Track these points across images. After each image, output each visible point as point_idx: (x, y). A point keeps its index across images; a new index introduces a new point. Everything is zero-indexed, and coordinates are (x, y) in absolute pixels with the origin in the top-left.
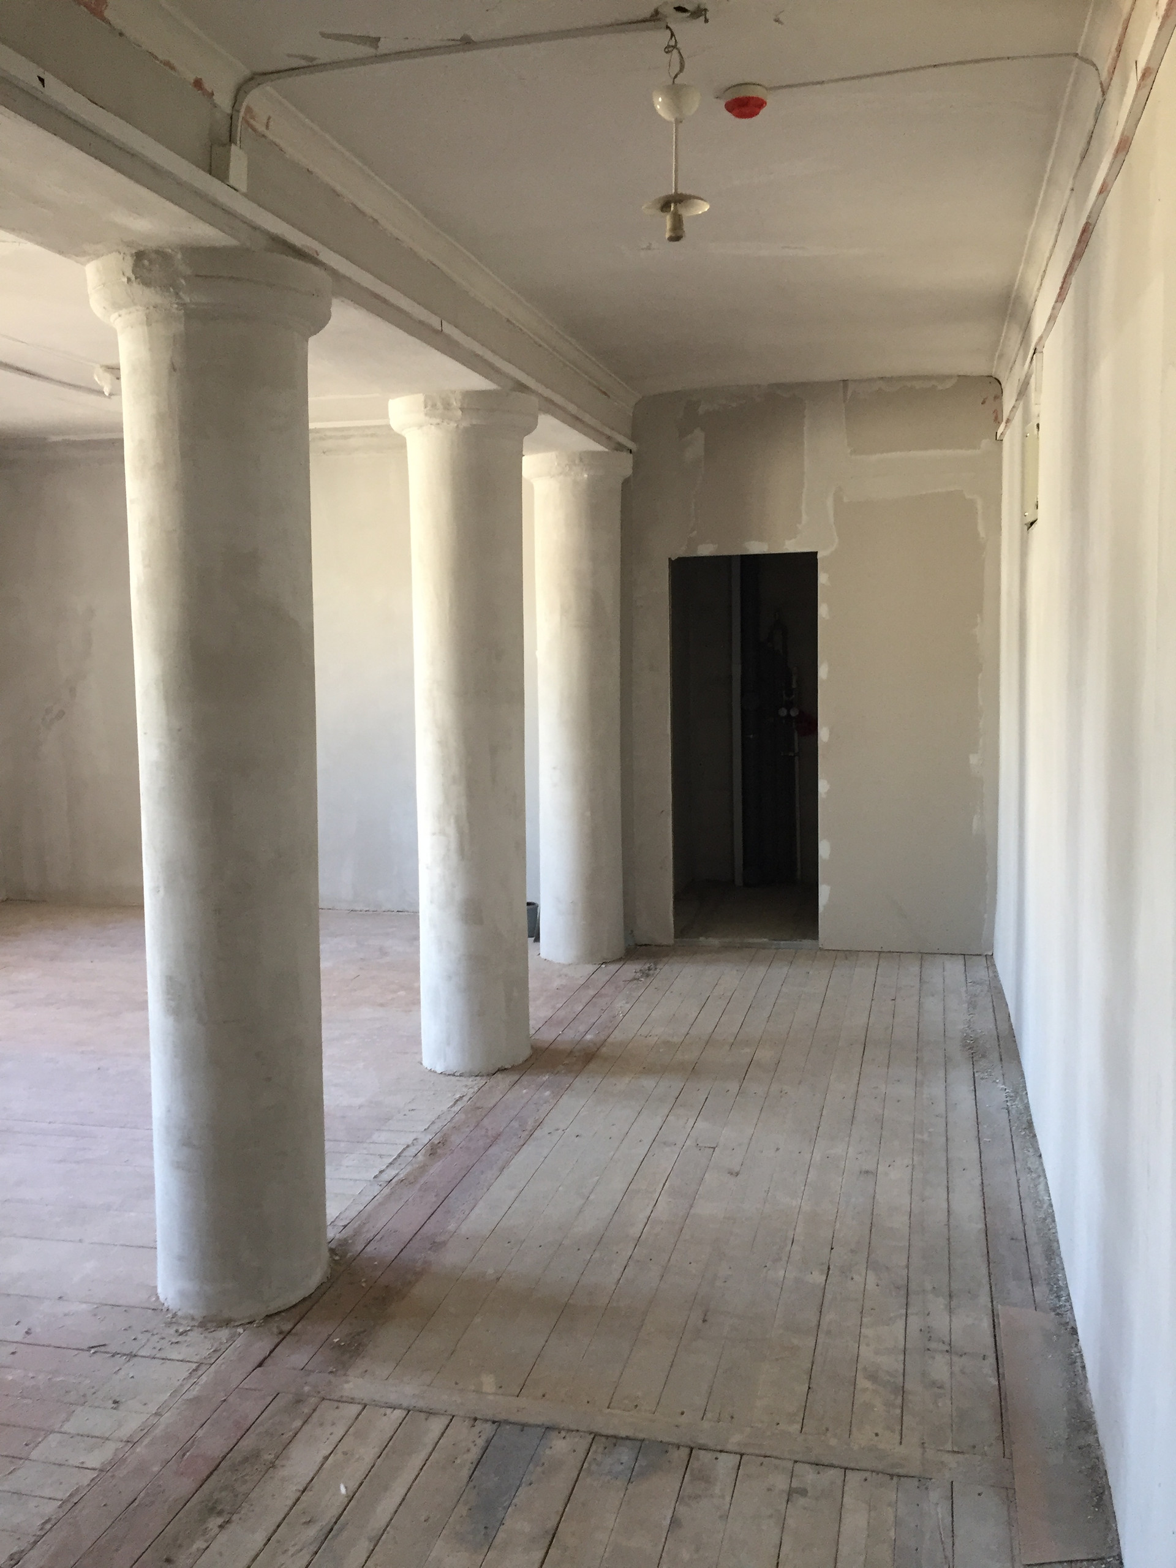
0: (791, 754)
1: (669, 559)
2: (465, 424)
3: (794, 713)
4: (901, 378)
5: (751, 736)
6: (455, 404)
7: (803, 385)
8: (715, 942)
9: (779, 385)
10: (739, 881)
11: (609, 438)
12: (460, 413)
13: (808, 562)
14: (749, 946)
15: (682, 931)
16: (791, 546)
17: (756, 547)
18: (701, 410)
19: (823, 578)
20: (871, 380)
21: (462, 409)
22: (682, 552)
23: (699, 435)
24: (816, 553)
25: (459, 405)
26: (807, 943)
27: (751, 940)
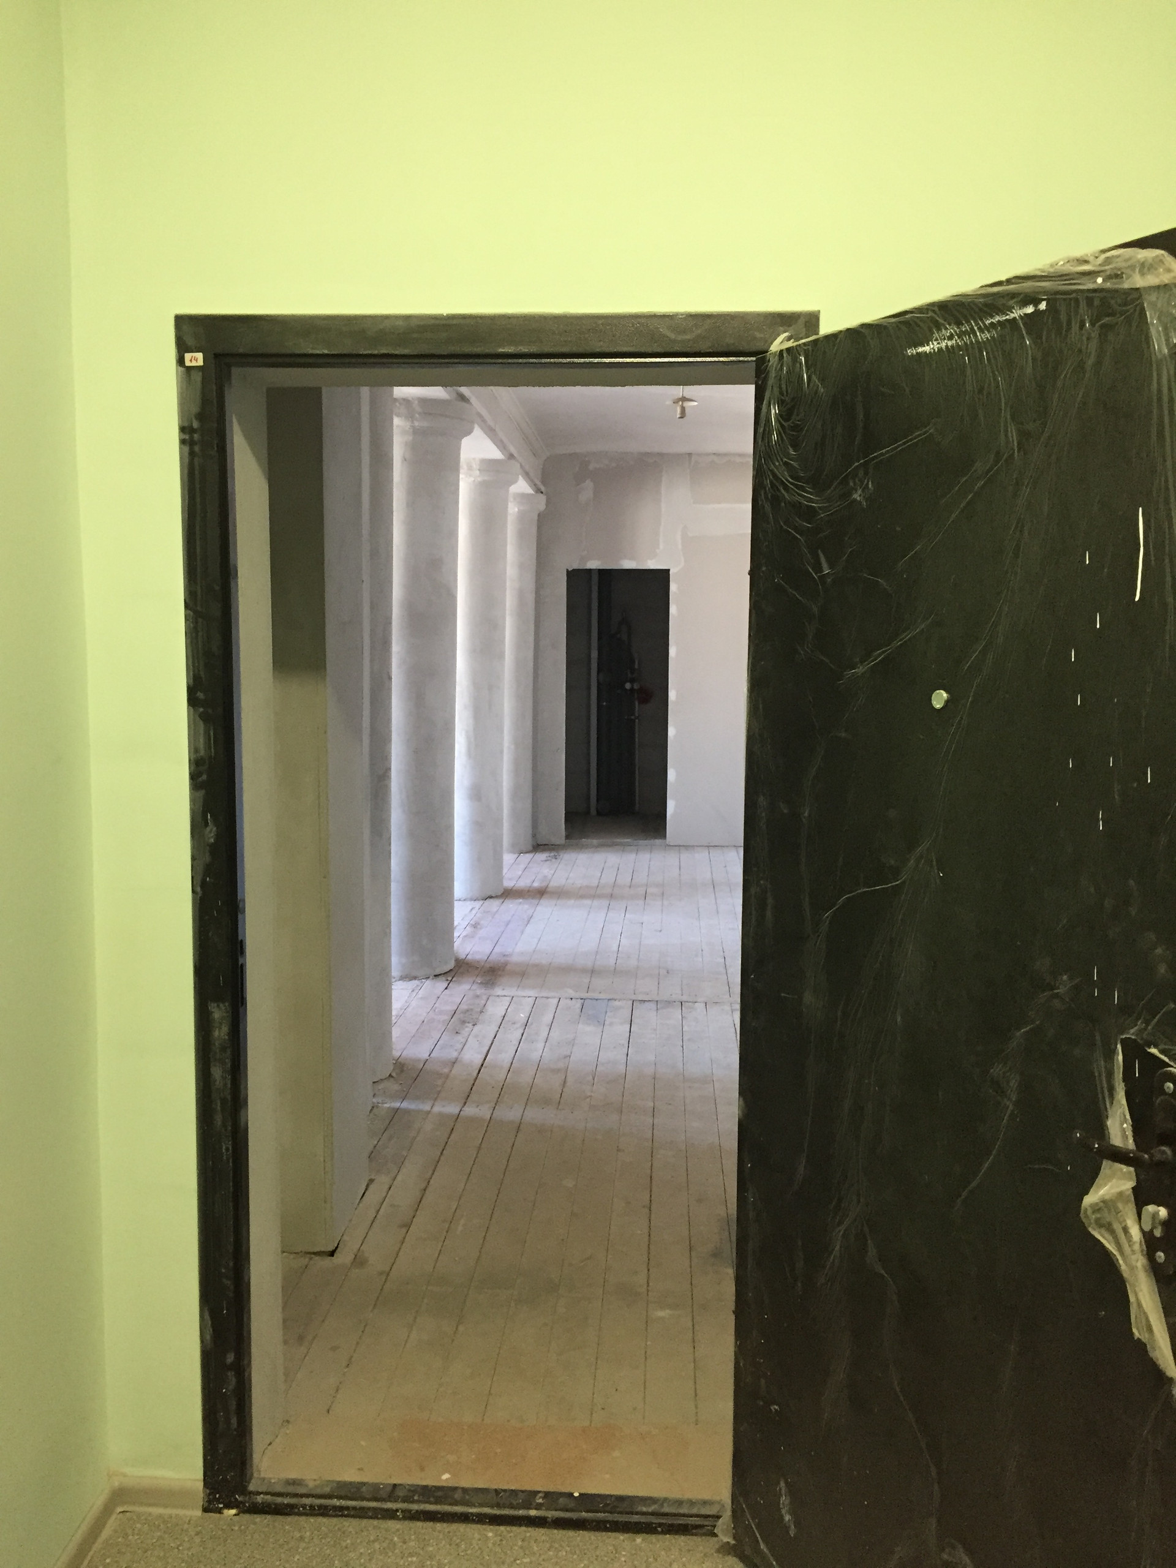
0: (633, 717)
1: (567, 570)
2: (479, 479)
3: (636, 686)
4: (725, 455)
5: (605, 704)
6: (475, 466)
7: (661, 455)
8: (595, 842)
9: (647, 454)
10: (593, 812)
11: (535, 485)
12: (478, 472)
13: (662, 577)
14: (617, 844)
15: (567, 837)
16: (652, 565)
17: (628, 564)
18: (591, 467)
19: (673, 587)
20: (708, 454)
21: (479, 470)
22: (575, 565)
23: (589, 484)
24: (669, 570)
25: (478, 468)
26: (658, 841)
27: (618, 840)
